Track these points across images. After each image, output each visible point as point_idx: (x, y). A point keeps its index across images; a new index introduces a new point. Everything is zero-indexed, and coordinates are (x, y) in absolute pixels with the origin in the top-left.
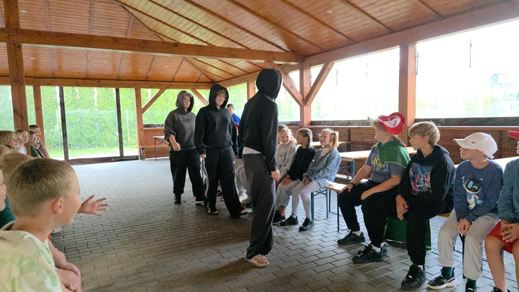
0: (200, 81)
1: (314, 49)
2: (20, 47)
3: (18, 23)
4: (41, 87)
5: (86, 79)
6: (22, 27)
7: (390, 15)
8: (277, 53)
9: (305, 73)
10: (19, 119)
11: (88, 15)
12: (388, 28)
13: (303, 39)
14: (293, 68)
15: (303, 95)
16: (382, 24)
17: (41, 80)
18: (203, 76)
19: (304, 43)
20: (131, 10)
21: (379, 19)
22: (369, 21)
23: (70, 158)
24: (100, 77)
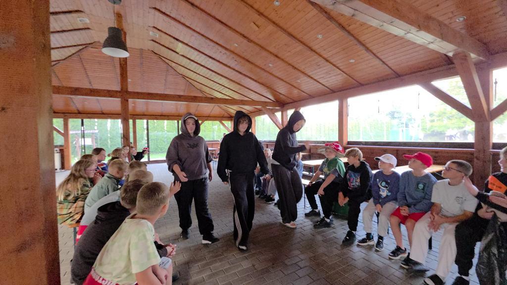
0: (225, 116)
1: (289, 100)
2: (127, 101)
3: (127, 89)
4: (137, 120)
5: (161, 116)
6: (129, 90)
7: (333, 83)
8: (268, 102)
9: (284, 113)
10: (126, 140)
11: (164, 82)
12: (331, 90)
13: (283, 95)
14: (277, 111)
15: (283, 126)
16: (328, 88)
17: (136, 116)
18: (226, 114)
19: (284, 97)
20: (187, 79)
21: (326, 85)
22: (321, 86)
23: (151, 160)
24: (168, 115)
